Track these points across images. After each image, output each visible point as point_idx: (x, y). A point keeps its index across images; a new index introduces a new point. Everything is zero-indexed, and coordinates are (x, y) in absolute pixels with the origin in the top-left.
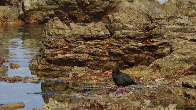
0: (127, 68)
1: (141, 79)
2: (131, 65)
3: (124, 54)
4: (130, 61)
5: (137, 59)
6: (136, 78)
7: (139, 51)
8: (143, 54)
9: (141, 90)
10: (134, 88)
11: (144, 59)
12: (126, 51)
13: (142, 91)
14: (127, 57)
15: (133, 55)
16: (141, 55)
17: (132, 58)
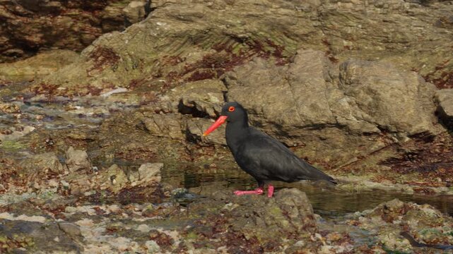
0: (20, 56)
1: (60, 88)
2: (31, 50)
3: (9, 18)
4: (27, 38)
5: (48, 33)
6: (45, 88)
7: (56, 7)
8: (66, 19)
10: (38, 117)
11: (69, 33)
12: (18, 8)
13: (62, 125)
14: (19, 26)
15: (38, 21)
16: (59, 19)
17: (35, 30)
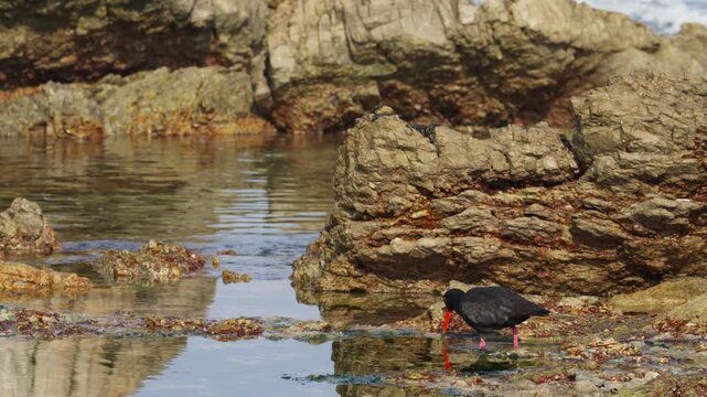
9: (689, 366)
